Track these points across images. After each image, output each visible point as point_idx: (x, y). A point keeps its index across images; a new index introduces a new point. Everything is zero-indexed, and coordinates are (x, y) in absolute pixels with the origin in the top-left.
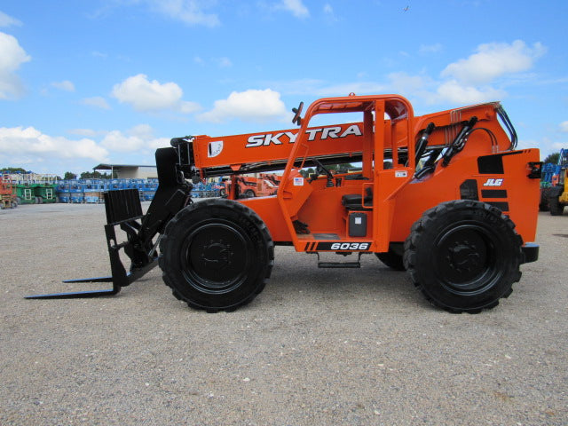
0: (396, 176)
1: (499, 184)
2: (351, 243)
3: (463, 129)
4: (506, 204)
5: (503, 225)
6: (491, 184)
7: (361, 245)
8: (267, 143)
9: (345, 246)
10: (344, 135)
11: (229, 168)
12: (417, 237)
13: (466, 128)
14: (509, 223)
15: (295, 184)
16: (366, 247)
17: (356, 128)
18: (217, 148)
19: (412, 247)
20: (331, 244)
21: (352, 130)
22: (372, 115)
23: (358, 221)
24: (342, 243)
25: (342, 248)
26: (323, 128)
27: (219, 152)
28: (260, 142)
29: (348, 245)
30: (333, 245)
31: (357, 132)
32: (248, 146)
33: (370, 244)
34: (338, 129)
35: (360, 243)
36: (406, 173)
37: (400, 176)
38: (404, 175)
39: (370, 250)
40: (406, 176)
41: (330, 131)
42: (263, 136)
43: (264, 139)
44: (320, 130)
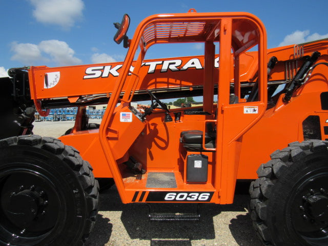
0: (245, 112)
2: (189, 193)
3: (305, 63)
7: (201, 195)
8: (105, 74)
9: (182, 196)
10: (185, 67)
11: (67, 100)
12: (269, 186)
13: (308, 63)
15: (122, 120)
16: (207, 198)
17: (196, 61)
18: (54, 78)
19: (262, 198)
20: (165, 193)
21: (193, 63)
22: (214, 46)
23: (198, 164)
24: (177, 193)
25: (178, 198)
27: (56, 84)
28: (98, 74)
29: (186, 195)
30: (168, 196)
31: (198, 65)
32: (85, 77)
33: (212, 194)
34: (178, 63)
35: (200, 193)
36: (257, 109)
37: (249, 112)
38: (255, 111)
39: (212, 201)
40: (257, 112)
41: (170, 64)
42: (102, 68)
43: (102, 70)
44: (161, 62)
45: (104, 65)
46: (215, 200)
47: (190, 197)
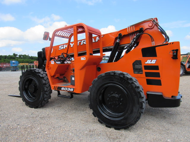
0: (81, 60)
1: (154, 63)
2: (68, 88)
4: (159, 73)
5: (130, 85)
6: (150, 63)
8: (64, 48)
14: (133, 85)
20: (61, 87)
23: (73, 79)
24: (65, 88)
26: (81, 40)
28: (62, 48)
29: (67, 88)
30: (62, 88)
31: (93, 41)
32: (59, 49)
33: (74, 89)
35: (71, 88)
36: (85, 58)
37: (83, 60)
38: (84, 59)
39: (74, 92)
40: (85, 59)
41: (84, 41)
42: (63, 45)
43: (63, 46)
44: (80, 41)
45: (64, 44)
46: (75, 92)
47: (68, 89)
